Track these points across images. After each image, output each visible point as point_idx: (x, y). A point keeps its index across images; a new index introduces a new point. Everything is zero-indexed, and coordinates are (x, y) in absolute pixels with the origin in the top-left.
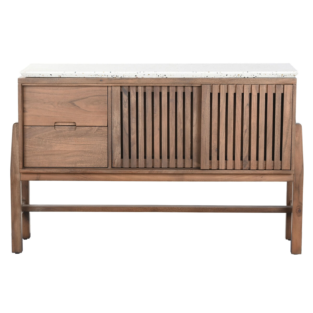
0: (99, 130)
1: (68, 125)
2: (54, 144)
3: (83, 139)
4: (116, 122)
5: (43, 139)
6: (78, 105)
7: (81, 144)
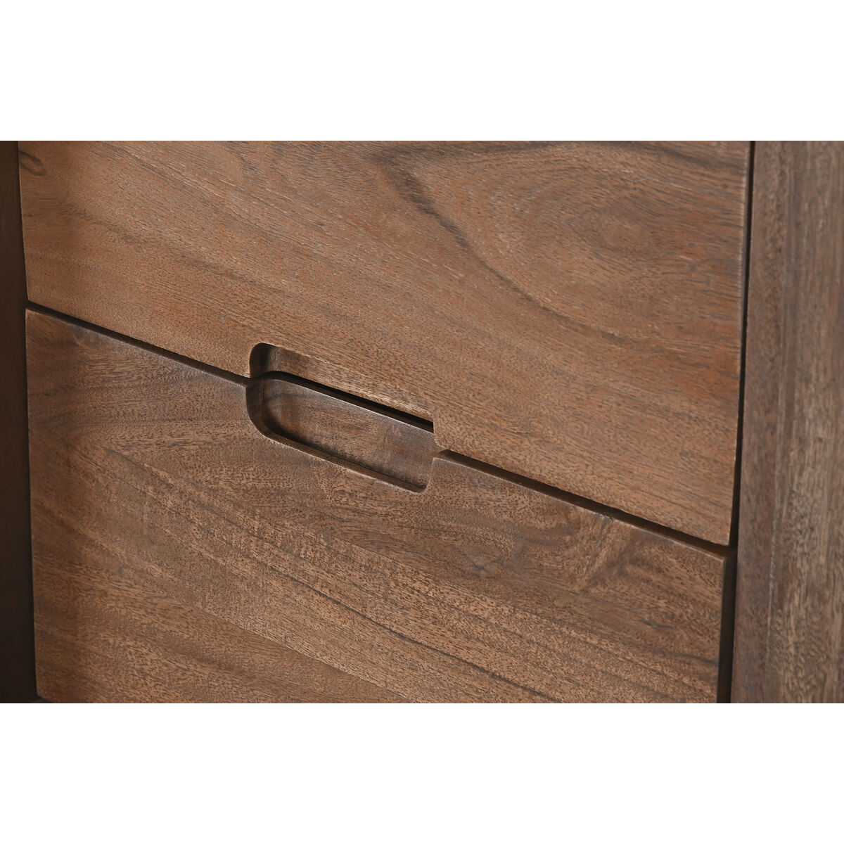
0: (635, 561)
1: (386, 400)
2: (246, 568)
3: (486, 607)
4: (823, 535)
5: (162, 482)
6: (454, 217)
7: (463, 654)
